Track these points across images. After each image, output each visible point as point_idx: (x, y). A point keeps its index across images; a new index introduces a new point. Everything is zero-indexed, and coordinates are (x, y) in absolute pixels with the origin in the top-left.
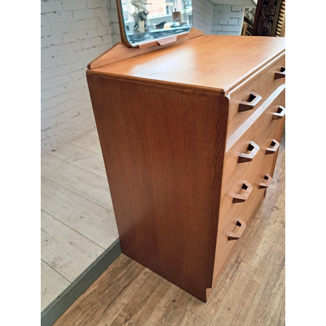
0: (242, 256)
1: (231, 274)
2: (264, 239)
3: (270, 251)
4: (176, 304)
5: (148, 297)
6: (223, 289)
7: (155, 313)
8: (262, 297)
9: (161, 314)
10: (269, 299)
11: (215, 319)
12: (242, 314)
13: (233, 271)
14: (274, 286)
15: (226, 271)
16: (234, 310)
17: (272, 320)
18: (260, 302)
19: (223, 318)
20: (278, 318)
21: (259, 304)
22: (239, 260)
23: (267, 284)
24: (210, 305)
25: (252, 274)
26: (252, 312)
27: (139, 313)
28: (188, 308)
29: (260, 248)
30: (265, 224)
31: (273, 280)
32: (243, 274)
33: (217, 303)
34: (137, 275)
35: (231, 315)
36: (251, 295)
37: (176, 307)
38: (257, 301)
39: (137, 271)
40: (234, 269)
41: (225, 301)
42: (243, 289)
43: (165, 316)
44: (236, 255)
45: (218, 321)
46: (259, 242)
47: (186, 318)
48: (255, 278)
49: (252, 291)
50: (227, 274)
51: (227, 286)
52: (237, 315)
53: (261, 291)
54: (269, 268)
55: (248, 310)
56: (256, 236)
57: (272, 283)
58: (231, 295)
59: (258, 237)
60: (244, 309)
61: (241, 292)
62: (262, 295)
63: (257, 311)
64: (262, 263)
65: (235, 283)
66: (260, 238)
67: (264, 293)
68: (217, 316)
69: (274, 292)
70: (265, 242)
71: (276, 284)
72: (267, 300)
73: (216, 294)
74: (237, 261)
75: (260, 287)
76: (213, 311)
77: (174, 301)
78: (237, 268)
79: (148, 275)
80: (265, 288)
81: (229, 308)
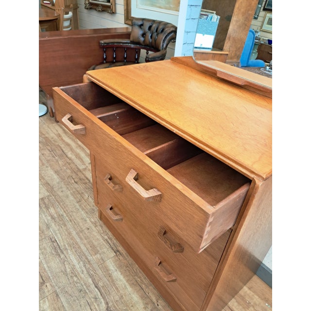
0: (121, 258)
1: (110, 241)
2: (129, 289)
3: (114, 285)
6: (102, 232)
8: (82, 252)
10: (79, 256)
11: (88, 219)
12: (81, 234)
13: (112, 244)
14: (85, 266)
15: (113, 239)
16: (86, 231)
17: (66, 249)
18: (81, 248)
19: (85, 224)
20: (65, 253)
21: (79, 247)
22: (118, 253)
23: (89, 262)
24: (96, 220)
25: (102, 256)
26: (78, 240)
29: (122, 277)
30: (147, 304)
31: (89, 268)
32: (105, 250)
33: (95, 224)
35: (84, 228)
36: (88, 246)
38: (82, 247)
40: (113, 246)
41: (94, 229)
42: (96, 243)
44: (124, 254)
45: (85, 220)
46: (127, 281)
48: (98, 256)
49: (91, 248)
50: (111, 239)
51: (103, 235)
52: (82, 231)
53: (87, 253)
54: (100, 272)
55: (81, 239)
56: (135, 283)
57: (88, 266)
58: (96, 234)
59: (133, 284)
60: (83, 237)
61: (94, 241)
62: (83, 253)
63: (77, 244)
64: (106, 270)
65: (102, 241)
66: (132, 285)
67: (85, 255)
68: (88, 221)
69: (81, 262)
70: (125, 286)
71: (85, 268)
72: (79, 254)
73: (101, 227)
74: (118, 251)
75: (90, 255)
76: (92, 220)
78: (112, 249)
80: (87, 258)
81: (89, 229)
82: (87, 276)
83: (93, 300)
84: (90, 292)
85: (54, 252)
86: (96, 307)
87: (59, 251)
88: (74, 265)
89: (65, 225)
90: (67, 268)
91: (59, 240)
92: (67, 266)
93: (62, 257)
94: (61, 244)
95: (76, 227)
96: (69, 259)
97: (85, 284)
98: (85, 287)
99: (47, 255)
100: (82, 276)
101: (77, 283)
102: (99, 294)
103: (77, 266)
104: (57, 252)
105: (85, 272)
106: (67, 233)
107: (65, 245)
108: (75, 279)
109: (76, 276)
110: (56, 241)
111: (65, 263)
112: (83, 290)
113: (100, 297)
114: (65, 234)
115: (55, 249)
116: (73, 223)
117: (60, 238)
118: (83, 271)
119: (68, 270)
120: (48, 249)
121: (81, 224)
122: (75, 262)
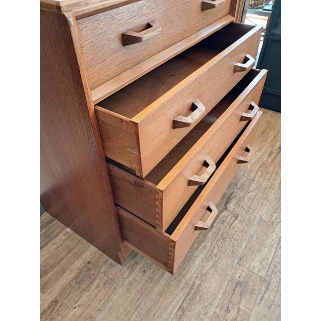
4: (90, 266)
5: (62, 259)
7: (66, 275)
9: (72, 275)
10: (188, 262)
11: (127, 281)
12: (157, 277)
14: (197, 248)
16: (149, 272)
17: (186, 284)
19: (136, 281)
20: (192, 281)
24: (126, 267)
27: (49, 275)
28: (102, 271)
31: (198, 243)
33: (133, 265)
34: (56, 236)
35: (145, 278)
37: (89, 269)
39: (57, 231)
41: (142, 263)
43: (75, 278)
45: (130, 283)
47: (97, 281)
52: (151, 278)
68: (131, 278)
69: (195, 254)
71: (199, 247)
72: (187, 263)
76: (127, 273)
77: (89, 263)
79: (68, 235)
81: (144, 271)
82: (206, 240)
83: (225, 224)
84: (220, 230)
85: (198, 298)
86: (229, 219)
87: (193, 291)
88: (202, 260)
89: (149, 311)
90: (209, 266)
91: (178, 303)
92: (207, 268)
93: (199, 282)
94: (182, 295)
95: (146, 292)
96: (198, 271)
97: (215, 238)
98: (218, 237)
99: (206, 304)
100: (209, 245)
101: (218, 247)
102: (217, 221)
103: (202, 256)
104: (195, 293)
105: (204, 244)
106: (162, 299)
107: (182, 289)
108: (216, 250)
109: (212, 251)
110: (179, 308)
111: (204, 272)
112: (221, 237)
113: (219, 219)
114: (164, 301)
115: (192, 299)
116: (140, 300)
117: (174, 303)
118: (204, 247)
119: (210, 264)
120: (197, 311)
121: (139, 287)
122: (198, 262)
